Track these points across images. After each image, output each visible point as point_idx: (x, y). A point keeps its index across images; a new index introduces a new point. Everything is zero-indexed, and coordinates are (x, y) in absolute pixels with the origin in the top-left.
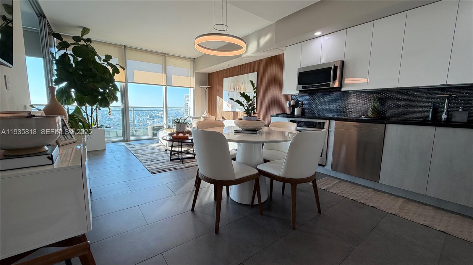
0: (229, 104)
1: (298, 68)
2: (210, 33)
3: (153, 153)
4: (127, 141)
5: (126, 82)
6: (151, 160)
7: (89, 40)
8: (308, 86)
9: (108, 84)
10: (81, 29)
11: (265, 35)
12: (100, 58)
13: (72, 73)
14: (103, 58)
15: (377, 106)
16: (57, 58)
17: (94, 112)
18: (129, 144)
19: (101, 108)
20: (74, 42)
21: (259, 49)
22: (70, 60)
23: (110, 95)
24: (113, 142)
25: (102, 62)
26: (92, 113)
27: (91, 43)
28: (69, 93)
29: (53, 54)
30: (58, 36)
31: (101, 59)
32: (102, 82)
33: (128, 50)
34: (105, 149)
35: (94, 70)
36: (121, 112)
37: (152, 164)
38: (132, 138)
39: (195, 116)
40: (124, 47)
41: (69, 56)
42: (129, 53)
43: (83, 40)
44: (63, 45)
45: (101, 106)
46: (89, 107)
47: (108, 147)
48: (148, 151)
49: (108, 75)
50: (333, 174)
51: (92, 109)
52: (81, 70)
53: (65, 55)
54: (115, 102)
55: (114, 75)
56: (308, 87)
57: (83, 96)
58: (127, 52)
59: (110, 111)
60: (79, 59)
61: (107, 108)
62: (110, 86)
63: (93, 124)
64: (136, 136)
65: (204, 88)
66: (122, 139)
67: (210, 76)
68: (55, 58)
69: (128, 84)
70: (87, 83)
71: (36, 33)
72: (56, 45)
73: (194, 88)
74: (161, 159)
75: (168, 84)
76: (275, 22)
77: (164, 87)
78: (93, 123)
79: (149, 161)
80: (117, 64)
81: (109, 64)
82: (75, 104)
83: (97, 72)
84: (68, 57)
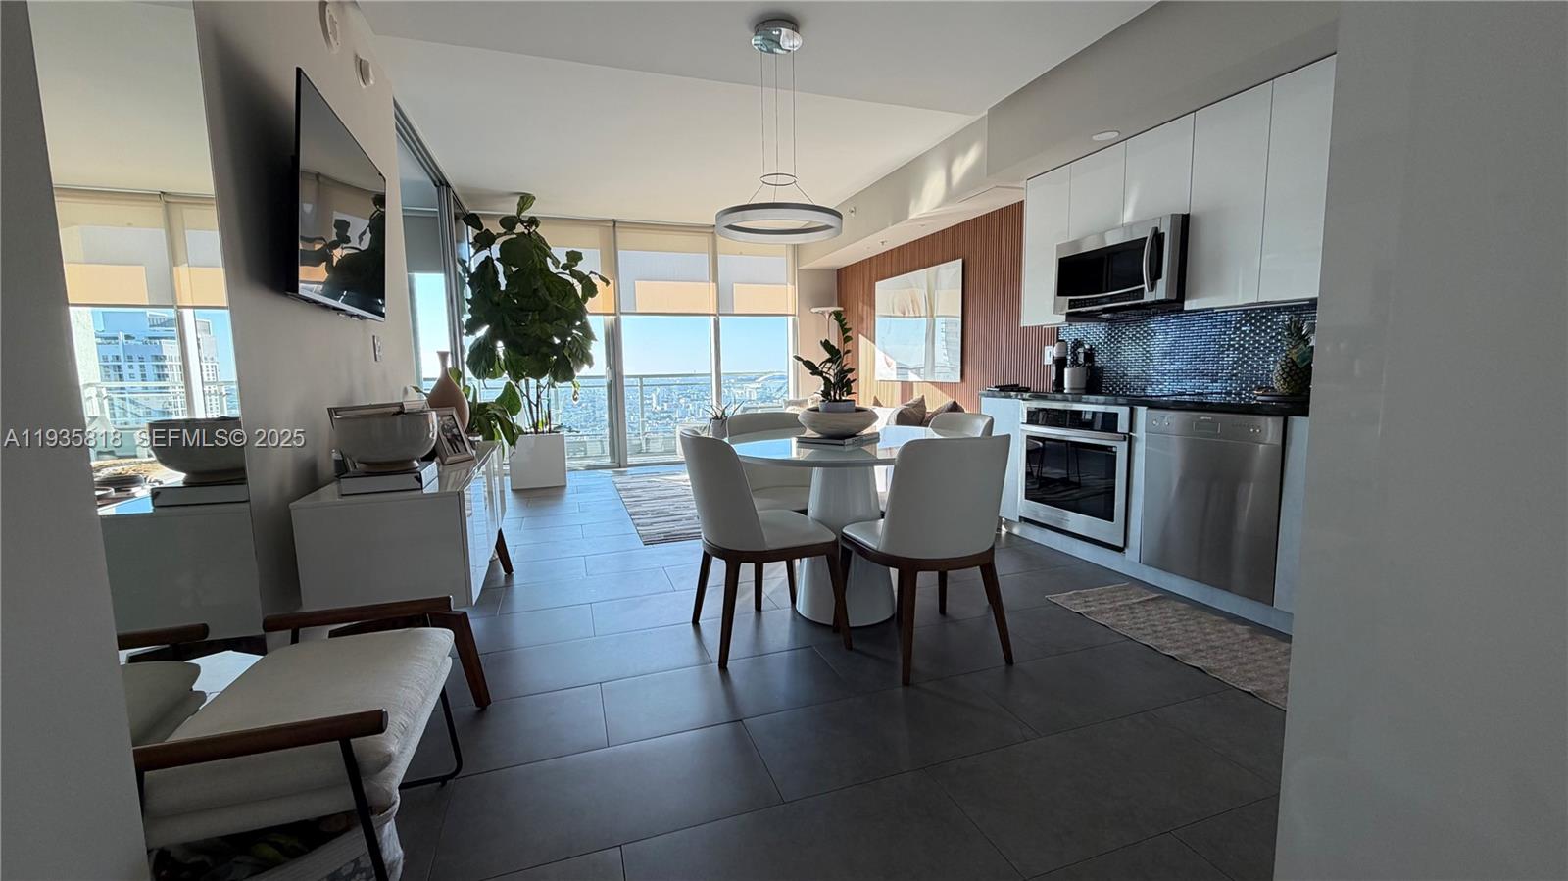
0: (889, 360)
1: (1058, 246)
2: (751, 202)
3: (666, 498)
4: (620, 467)
5: (617, 313)
6: (657, 514)
7: (533, 222)
8: (1085, 299)
9: (572, 325)
10: (518, 199)
11: (965, 150)
12: (556, 262)
13: (498, 304)
14: (563, 260)
15: (1297, 357)
16: (473, 270)
17: (543, 396)
18: (622, 474)
19: (557, 384)
20: (502, 231)
21: (951, 195)
22: (496, 273)
23: (575, 350)
24: (589, 468)
25: (560, 270)
26: (539, 397)
27: (537, 227)
28: (494, 349)
29: (465, 261)
30: (473, 220)
31: (559, 262)
32: (559, 319)
33: (621, 230)
34: (565, 486)
35: (543, 292)
36: (606, 389)
37: (651, 524)
38: (631, 460)
39: (798, 397)
40: (612, 224)
41: (495, 262)
42: (622, 236)
43: (522, 223)
44: (483, 241)
45: (555, 379)
46: (533, 382)
47: (572, 481)
48: (657, 494)
49: (573, 300)
50: (1151, 576)
51: (538, 387)
52: (516, 296)
53: (487, 263)
54: (586, 366)
55: (585, 301)
56: (1084, 303)
57: (520, 357)
58: (618, 234)
59: (576, 392)
60: (515, 269)
61: (570, 384)
62: (577, 328)
63: (540, 424)
64: (647, 452)
65: (823, 313)
66: (607, 461)
67: (842, 275)
68: (469, 272)
69: (622, 317)
70: (528, 323)
71: (431, 219)
72: (471, 241)
73: (794, 315)
74: (679, 512)
75: (722, 310)
76: (986, 112)
77: (713, 318)
78: (540, 420)
79: (649, 516)
80: (591, 273)
81: (574, 274)
82: (505, 377)
83: (549, 298)
84: (494, 265)
